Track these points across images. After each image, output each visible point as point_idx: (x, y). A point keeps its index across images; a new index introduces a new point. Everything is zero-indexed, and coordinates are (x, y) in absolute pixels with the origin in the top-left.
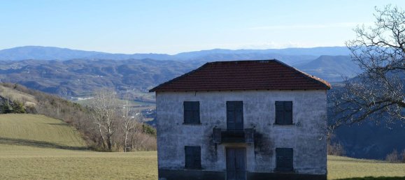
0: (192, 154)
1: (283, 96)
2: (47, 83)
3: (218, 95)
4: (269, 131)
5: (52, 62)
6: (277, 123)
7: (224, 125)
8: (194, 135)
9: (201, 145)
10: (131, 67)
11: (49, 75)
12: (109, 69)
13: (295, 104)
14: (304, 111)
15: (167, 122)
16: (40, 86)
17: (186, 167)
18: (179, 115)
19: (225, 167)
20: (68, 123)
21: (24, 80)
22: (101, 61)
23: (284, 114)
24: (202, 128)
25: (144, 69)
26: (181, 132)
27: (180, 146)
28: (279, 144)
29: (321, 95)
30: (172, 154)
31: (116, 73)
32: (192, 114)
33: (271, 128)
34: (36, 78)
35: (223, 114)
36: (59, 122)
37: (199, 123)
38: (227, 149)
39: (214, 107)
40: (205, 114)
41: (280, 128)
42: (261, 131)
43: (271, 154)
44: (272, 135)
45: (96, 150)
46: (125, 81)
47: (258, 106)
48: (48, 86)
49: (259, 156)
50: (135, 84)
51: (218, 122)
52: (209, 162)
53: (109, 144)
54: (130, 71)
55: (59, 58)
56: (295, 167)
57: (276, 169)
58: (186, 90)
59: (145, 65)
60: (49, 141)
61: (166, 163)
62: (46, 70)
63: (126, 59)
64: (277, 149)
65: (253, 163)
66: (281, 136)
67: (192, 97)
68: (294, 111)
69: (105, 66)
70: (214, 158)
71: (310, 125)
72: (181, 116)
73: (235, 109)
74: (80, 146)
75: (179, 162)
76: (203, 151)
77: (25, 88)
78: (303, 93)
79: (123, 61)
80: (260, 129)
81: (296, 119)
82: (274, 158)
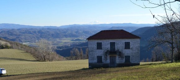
0: (99, 58)
1: (127, 40)
2: (11, 37)
3: (108, 40)
4: (123, 51)
5: (13, 29)
6: (125, 48)
7: (109, 49)
8: (100, 53)
9: (102, 56)
10: (43, 31)
11: (12, 34)
12: (35, 32)
13: (131, 43)
14: (133, 45)
15: (92, 49)
16: (8, 38)
17: (98, 62)
18: (95, 46)
19: (109, 62)
20: (27, 52)
21: (2, 36)
22: (32, 29)
23: (127, 46)
24: (103, 50)
25: (48, 32)
26: (96, 52)
27: (96, 56)
28: (126, 55)
29: (138, 40)
30: (93, 59)
31: (37, 33)
32: (99, 46)
33: (123, 50)
34: (7, 36)
35: (109, 46)
36: (24, 52)
37: (102, 49)
38: (110, 57)
39: (106, 44)
40: (103, 46)
41: (126, 50)
42: (121, 51)
43: (123, 58)
44: (124, 52)
45: (40, 61)
46: (41, 37)
47: (120, 43)
48: (11, 38)
49: (120, 59)
50: (45, 38)
51: (108, 49)
52: (105, 61)
53: (45, 59)
54: (42, 33)
55: (16, 28)
56: (130, 61)
57: (125, 62)
58: (98, 39)
59: (48, 30)
60: (22, 58)
61: (91, 62)
62: (11, 32)
63: (41, 28)
64: (125, 56)
65: (118, 61)
66: (127, 52)
67: (99, 41)
68: (130, 45)
69: (33, 31)
70: (106, 59)
71: (135, 49)
72: (96, 47)
73: (113, 44)
74: (34, 60)
75: (95, 61)
76: (103, 57)
77: (4, 39)
78: (133, 40)
79: (40, 29)
80: (120, 50)
81: (131, 47)
82: (124, 59)
